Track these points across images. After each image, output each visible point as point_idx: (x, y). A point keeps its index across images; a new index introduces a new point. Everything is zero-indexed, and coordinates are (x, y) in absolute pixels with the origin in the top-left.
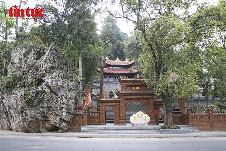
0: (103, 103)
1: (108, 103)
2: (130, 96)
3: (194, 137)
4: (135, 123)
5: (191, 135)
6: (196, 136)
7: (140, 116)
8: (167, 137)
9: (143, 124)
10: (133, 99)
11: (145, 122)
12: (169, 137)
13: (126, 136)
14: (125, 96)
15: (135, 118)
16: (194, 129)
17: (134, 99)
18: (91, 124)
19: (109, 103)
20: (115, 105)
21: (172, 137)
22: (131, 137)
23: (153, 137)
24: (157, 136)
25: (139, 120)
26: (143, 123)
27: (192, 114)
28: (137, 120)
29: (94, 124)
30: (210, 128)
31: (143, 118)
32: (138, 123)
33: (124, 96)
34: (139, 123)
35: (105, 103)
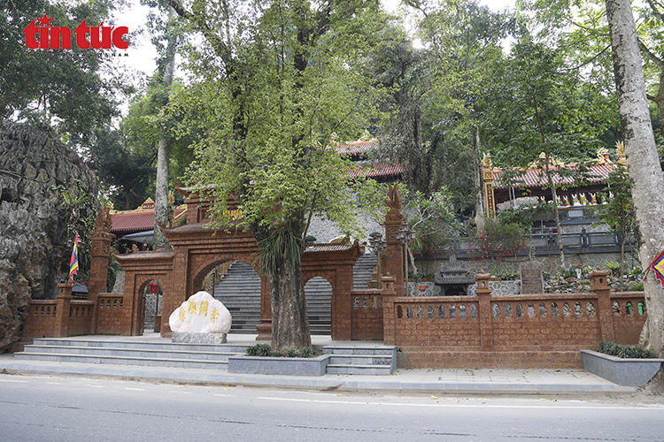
0: (131, 269)
1: (145, 268)
2: (202, 242)
3: (324, 390)
4: (182, 331)
5: (315, 381)
6: (332, 389)
7: (198, 308)
8: (223, 385)
9: (204, 335)
10: (214, 251)
11: (212, 330)
12: (230, 385)
13: (95, 372)
14: (187, 243)
15: (182, 315)
16: (377, 361)
17: (218, 251)
18: (102, 334)
19: (148, 268)
20: (165, 272)
21: (240, 384)
22: (108, 376)
23: (175, 382)
24: (188, 379)
25: (192, 321)
26: (204, 330)
27: (397, 299)
28: (189, 322)
29: (109, 332)
30: (472, 355)
31: (206, 315)
32: (190, 332)
33: (183, 243)
34: (195, 331)
35: (137, 268)
